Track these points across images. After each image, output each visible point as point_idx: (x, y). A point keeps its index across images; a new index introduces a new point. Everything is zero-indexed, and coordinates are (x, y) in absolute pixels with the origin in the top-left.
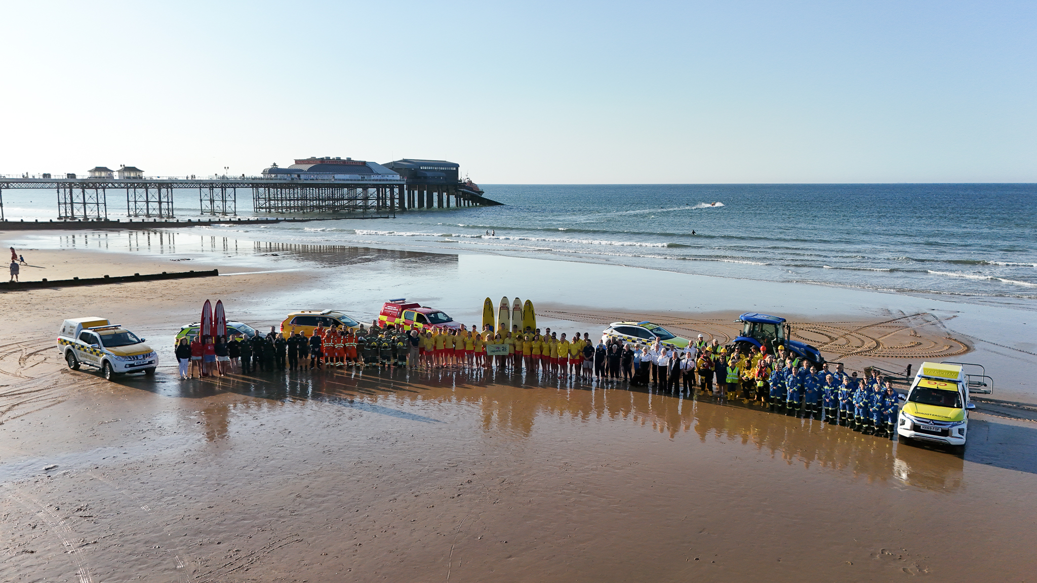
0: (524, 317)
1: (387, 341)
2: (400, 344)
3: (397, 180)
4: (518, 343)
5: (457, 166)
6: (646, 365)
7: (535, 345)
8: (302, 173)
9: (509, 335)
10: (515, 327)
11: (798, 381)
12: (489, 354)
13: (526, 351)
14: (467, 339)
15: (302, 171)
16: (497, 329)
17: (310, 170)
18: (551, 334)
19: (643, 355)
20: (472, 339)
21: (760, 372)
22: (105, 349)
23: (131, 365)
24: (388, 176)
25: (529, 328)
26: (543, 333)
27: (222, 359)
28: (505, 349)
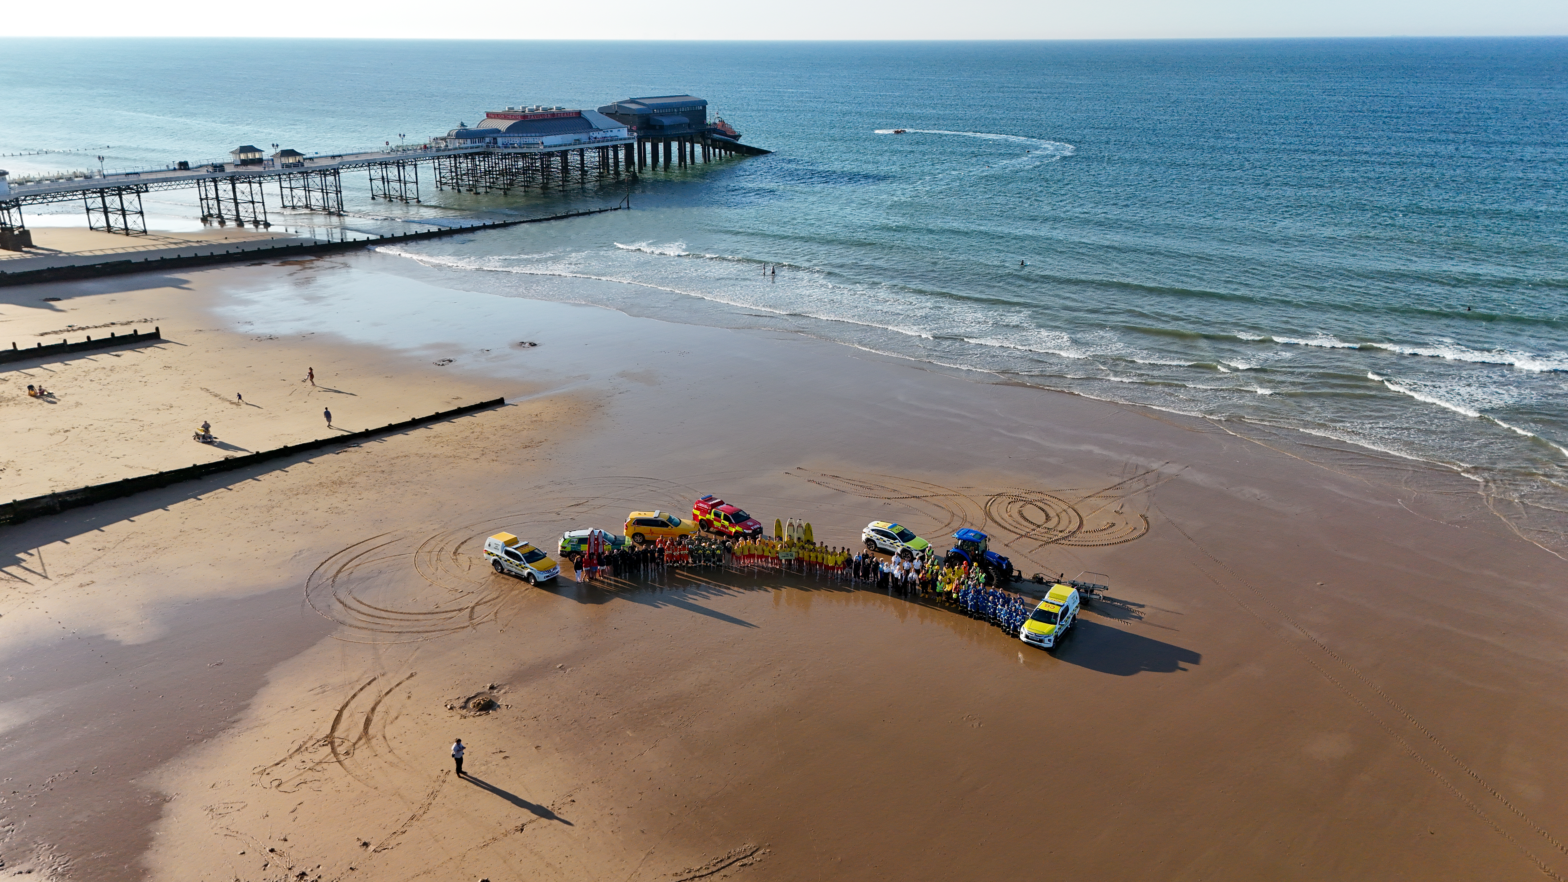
0: (805, 532)
1: (709, 550)
2: (718, 552)
3: (625, 139)
4: (800, 552)
5: (704, 104)
6: (888, 574)
7: (813, 555)
8: (499, 135)
9: (794, 545)
10: (799, 539)
11: (975, 599)
12: (780, 558)
13: (806, 558)
14: (765, 548)
15: (498, 131)
16: (786, 539)
17: (510, 129)
18: (824, 545)
19: (885, 568)
20: (769, 548)
21: (956, 588)
22: (527, 565)
23: (547, 577)
24: (611, 131)
25: (808, 541)
26: (818, 545)
27: (602, 568)
28: (792, 555)
